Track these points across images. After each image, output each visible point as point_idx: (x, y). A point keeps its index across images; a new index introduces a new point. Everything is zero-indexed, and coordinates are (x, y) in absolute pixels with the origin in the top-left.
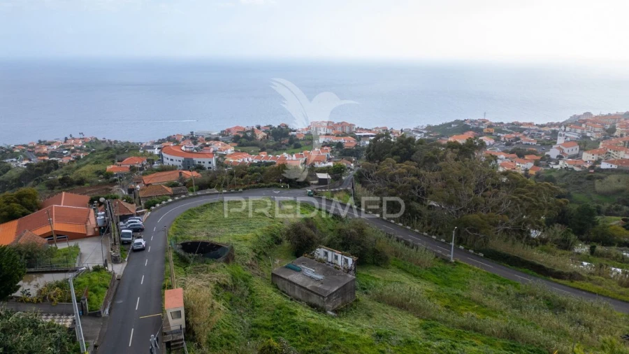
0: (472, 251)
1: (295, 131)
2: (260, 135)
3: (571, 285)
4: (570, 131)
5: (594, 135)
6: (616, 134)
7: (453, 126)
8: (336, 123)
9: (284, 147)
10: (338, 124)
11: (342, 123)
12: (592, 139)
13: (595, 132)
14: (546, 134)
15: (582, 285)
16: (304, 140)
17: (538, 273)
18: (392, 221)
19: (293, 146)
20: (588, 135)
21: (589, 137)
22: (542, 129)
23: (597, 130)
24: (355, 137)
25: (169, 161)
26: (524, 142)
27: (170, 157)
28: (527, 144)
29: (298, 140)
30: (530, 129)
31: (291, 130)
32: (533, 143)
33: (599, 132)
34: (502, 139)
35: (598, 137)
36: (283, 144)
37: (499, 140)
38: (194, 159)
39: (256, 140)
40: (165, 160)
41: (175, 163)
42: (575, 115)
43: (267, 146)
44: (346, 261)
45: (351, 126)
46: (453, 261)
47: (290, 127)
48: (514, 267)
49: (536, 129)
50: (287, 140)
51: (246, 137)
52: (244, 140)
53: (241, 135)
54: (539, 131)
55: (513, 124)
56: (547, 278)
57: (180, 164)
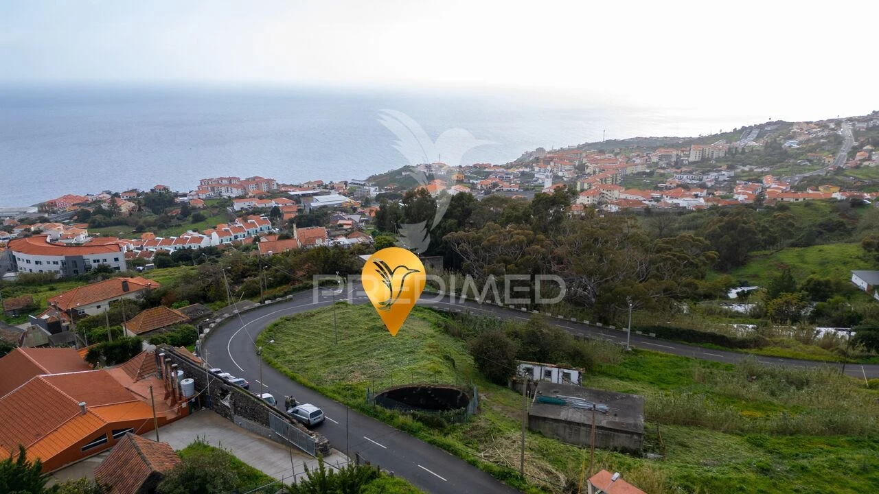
0: (640, 333)
1: (185, 195)
2: (125, 207)
3: (760, 352)
4: (540, 171)
5: (566, 174)
6: (587, 171)
7: (403, 174)
8: (243, 179)
9: (174, 222)
10: (248, 180)
11: (254, 179)
12: (565, 179)
13: (566, 170)
14: (515, 177)
15: (773, 351)
16: (204, 208)
17: (722, 345)
18: (524, 309)
19: (190, 218)
20: (560, 174)
21: (561, 177)
22: (510, 171)
23: (567, 167)
24: (291, 197)
25: (33, 266)
26: (505, 189)
27: (33, 258)
28: (508, 191)
29: (194, 209)
30: (495, 173)
31: (177, 195)
32: (516, 189)
33: (570, 170)
34: (479, 187)
35: (570, 176)
36: (173, 217)
37: (475, 189)
38: (85, 257)
39: (120, 214)
40: (20, 264)
41: (46, 268)
42: (527, 152)
43: (145, 222)
44: (567, 376)
45: (269, 182)
46: (630, 349)
47: (173, 190)
48: (693, 344)
49: (503, 172)
50: (177, 211)
51: (100, 211)
52: (99, 217)
53: (91, 210)
54: (507, 174)
55: (475, 166)
56: (735, 350)
57: (57, 268)
